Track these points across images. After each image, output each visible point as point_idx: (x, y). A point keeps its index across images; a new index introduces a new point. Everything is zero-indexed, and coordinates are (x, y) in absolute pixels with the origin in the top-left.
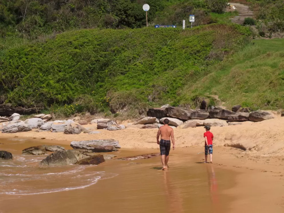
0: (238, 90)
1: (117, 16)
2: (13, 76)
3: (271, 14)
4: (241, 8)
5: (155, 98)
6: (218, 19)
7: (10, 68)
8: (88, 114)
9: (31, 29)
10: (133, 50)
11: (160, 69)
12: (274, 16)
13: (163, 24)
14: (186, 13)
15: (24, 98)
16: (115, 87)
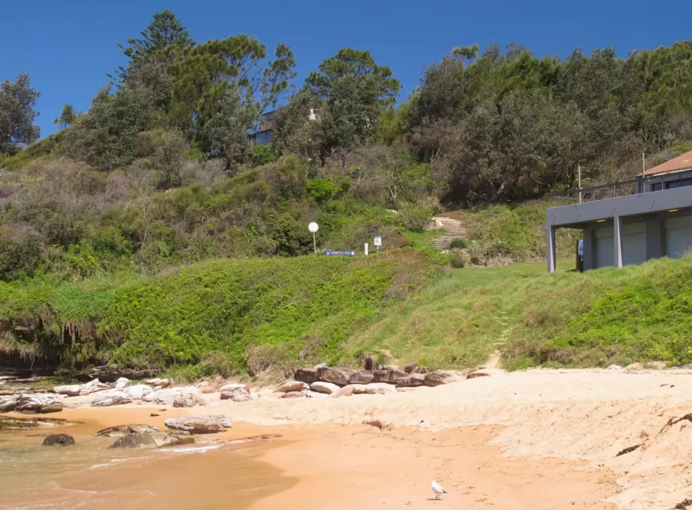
0: (418, 342)
1: (274, 239)
2: (120, 327)
3: (490, 231)
4: (450, 225)
5: (307, 355)
6: (416, 241)
7: (116, 315)
8: (218, 378)
9: (152, 259)
10: (284, 288)
11: (319, 314)
12: (493, 236)
13: (338, 250)
14: (371, 234)
15: (134, 356)
16: (257, 339)
